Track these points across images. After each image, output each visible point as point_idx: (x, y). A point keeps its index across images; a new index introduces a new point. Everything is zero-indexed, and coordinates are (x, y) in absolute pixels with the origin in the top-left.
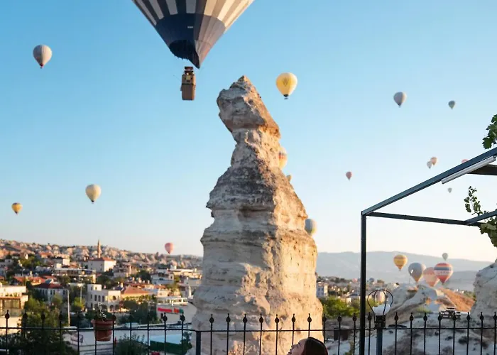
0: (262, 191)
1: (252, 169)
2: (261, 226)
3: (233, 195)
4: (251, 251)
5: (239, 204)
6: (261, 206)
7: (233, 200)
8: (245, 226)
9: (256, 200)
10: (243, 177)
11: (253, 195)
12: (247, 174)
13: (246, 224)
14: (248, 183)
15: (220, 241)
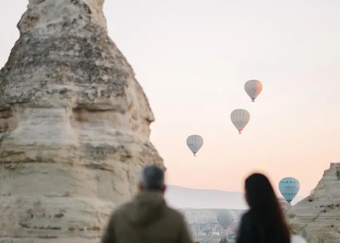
0: (105, 78)
1: (85, 40)
2: (108, 137)
3: (62, 83)
4: (97, 178)
5: (74, 99)
6: (108, 104)
7: (63, 92)
8: (82, 136)
9: (99, 94)
10: (71, 53)
11: (94, 84)
12: (77, 47)
13: (84, 132)
14: (81, 64)
15: (46, 162)
